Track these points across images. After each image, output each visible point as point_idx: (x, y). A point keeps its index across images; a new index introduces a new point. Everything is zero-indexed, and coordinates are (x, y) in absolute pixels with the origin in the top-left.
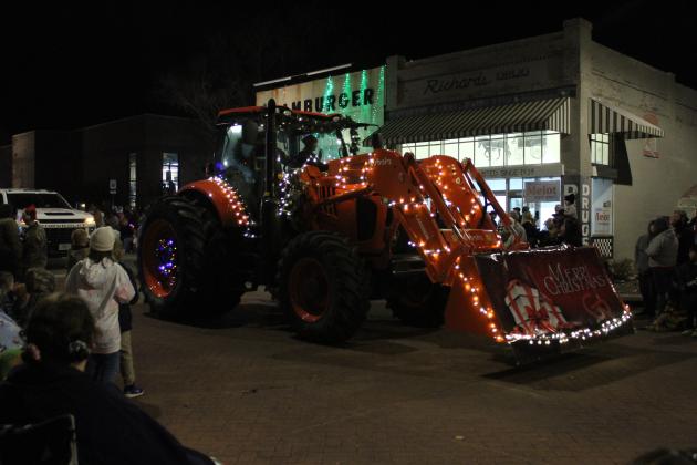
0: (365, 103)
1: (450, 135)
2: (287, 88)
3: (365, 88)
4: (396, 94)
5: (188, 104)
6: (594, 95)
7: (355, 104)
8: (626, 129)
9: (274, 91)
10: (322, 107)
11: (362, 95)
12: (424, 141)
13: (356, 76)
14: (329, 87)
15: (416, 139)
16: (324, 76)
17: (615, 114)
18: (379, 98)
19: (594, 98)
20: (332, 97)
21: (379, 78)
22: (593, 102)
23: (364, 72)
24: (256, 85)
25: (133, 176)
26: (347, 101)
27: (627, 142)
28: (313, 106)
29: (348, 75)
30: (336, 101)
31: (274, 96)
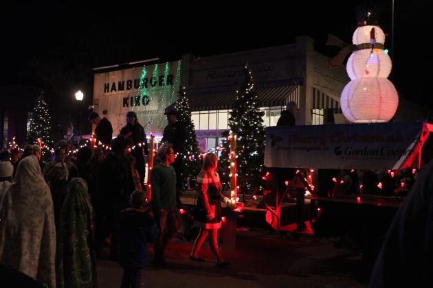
0: (168, 84)
1: (222, 107)
2: (115, 72)
3: (167, 74)
4: (188, 79)
6: (314, 84)
7: (160, 84)
8: (334, 107)
9: (106, 74)
10: (139, 85)
11: (165, 79)
12: (205, 110)
13: (162, 66)
14: (144, 73)
15: (200, 109)
16: (141, 65)
17: (328, 97)
18: (177, 81)
19: (315, 87)
20: (146, 79)
21: (177, 68)
22: (314, 88)
23: (167, 64)
24: (94, 69)
25: (6, 127)
26: (155, 83)
27: (335, 115)
28: (133, 85)
29: (156, 65)
30: (148, 82)
31: (107, 78)
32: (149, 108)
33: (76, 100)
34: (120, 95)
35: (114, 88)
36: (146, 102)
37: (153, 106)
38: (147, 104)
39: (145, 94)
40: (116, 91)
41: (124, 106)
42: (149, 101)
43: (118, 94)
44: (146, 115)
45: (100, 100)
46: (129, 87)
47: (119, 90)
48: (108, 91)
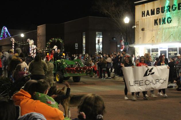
2: (149, 3)
5: (107, 12)
7: (179, 9)
9: (143, 5)
10: (164, 11)
14: (167, 2)
20: (169, 6)
24: (135, 3)
25: (84, 41)
26: (176, 8)
28: (160, 11)
30: (171, 8)
31: (143, 7)
32: (171, 25)
34: (152, 18)
35: (148, 14)
37: (174, 24)
38: (170, 22)
39: (169, 16)
40: (149, 15)
42: (171, 20)
43: (151, 17)
44: (170, 30)
45: (139, 22)
46: (158, 12)
47: (151, 15)
48: (144, 16)
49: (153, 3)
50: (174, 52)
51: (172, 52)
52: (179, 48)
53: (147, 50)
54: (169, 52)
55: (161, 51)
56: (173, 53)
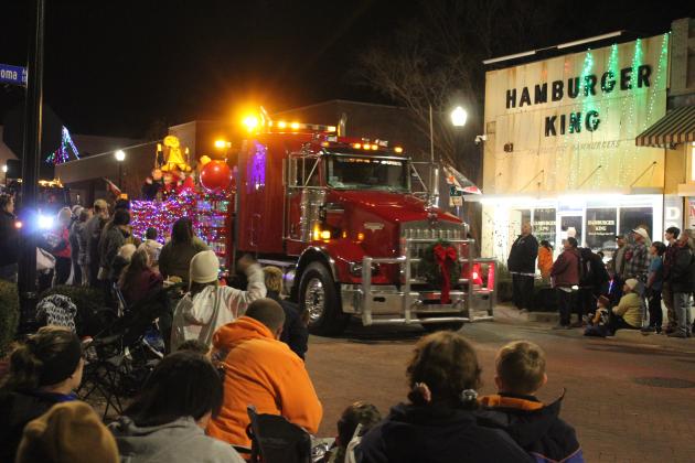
0: (640, 86)
2: (528, 65)
3: (639, 64)
4: (684, 73)
5: (396, 87)
7: (624, 87)
9: (511, 70)
10: (577, 91)
11: (634, 75)
13: (626, 47)
14: (588, 64)
16: (582, 48)
18: (660, 79)
20: (593, 78)
21: (660, 49)
23: (639, 41)
24: (486, 62)
26: (613, 83)
28: (565, 90)
29: (615, 47)
30: (597, 82)
31: (511, 78)
32: (597, 135)
33: (451, 126)
34: (538, 113)
35: (525, 98)
36: (593, 126)
37: (608, 132)
38: (595, 127)
39: (591, 108)
40: (529, 103)
41: (548, 134)
42: (599, 121)
43: (534, 111)
44: (594, 151)
45: (498, 123)
46: (557, 95)
47: (536, 102)
48: (514, 106)
49: (544, 65)
50: (605, 222)
51: (599, 222)
52: (622, 211)
53: (520, 214)
54: (590, 223)
55: (564, 219)
56: (600, 225)
